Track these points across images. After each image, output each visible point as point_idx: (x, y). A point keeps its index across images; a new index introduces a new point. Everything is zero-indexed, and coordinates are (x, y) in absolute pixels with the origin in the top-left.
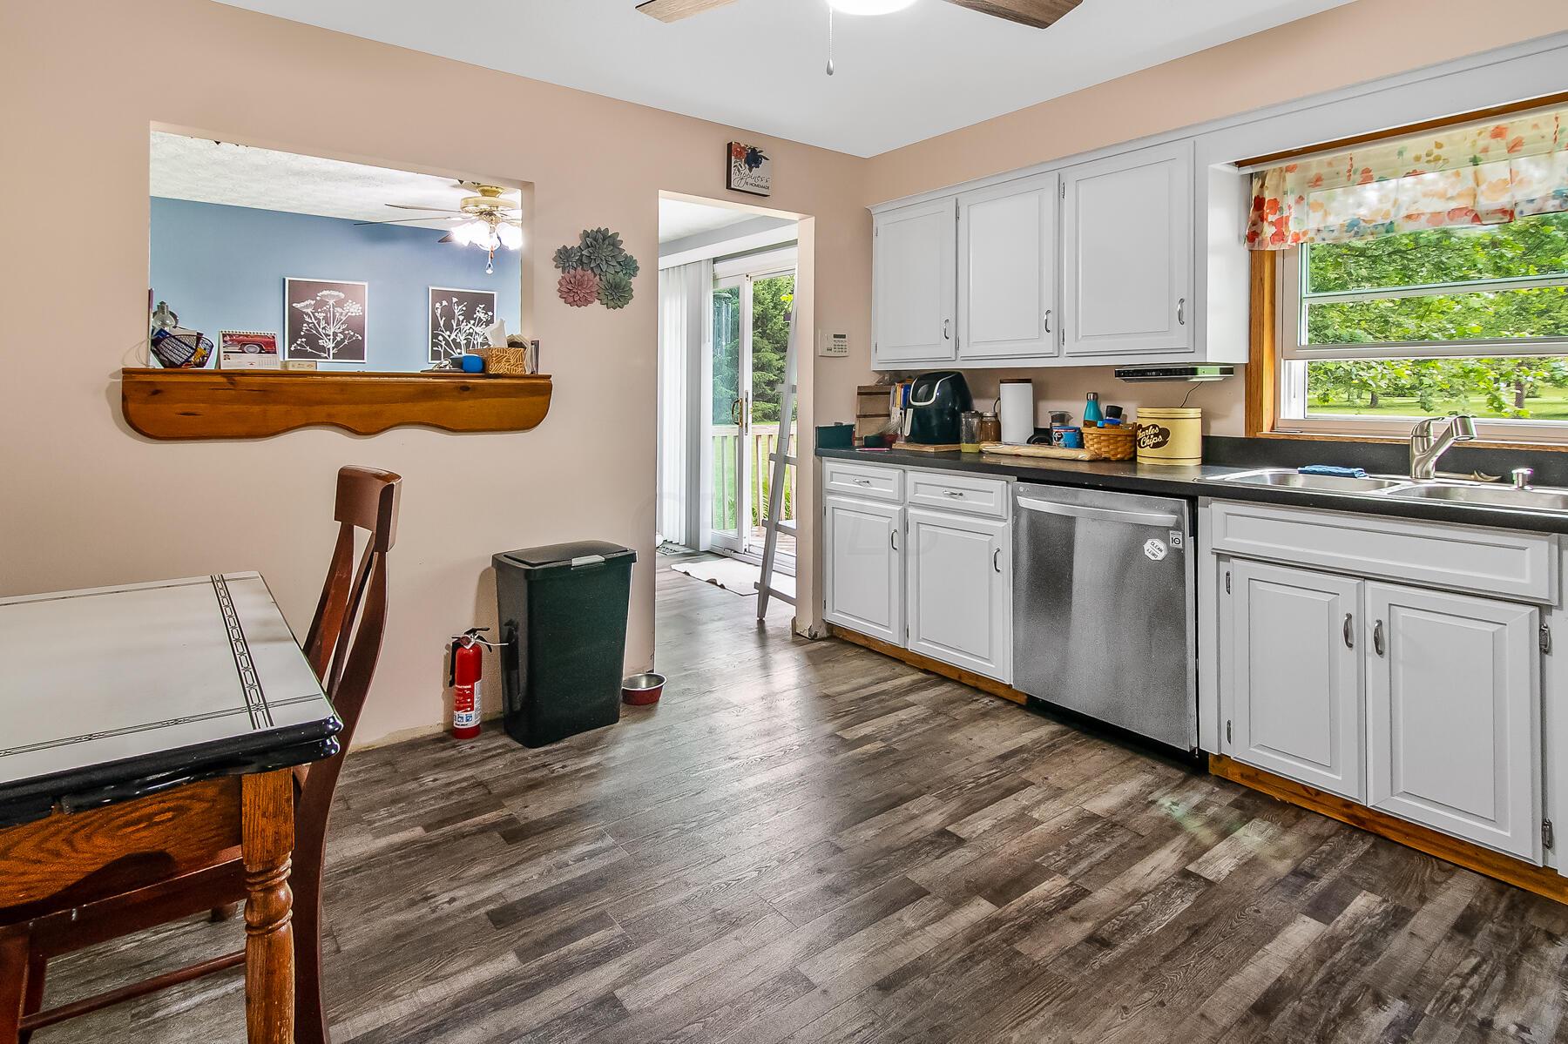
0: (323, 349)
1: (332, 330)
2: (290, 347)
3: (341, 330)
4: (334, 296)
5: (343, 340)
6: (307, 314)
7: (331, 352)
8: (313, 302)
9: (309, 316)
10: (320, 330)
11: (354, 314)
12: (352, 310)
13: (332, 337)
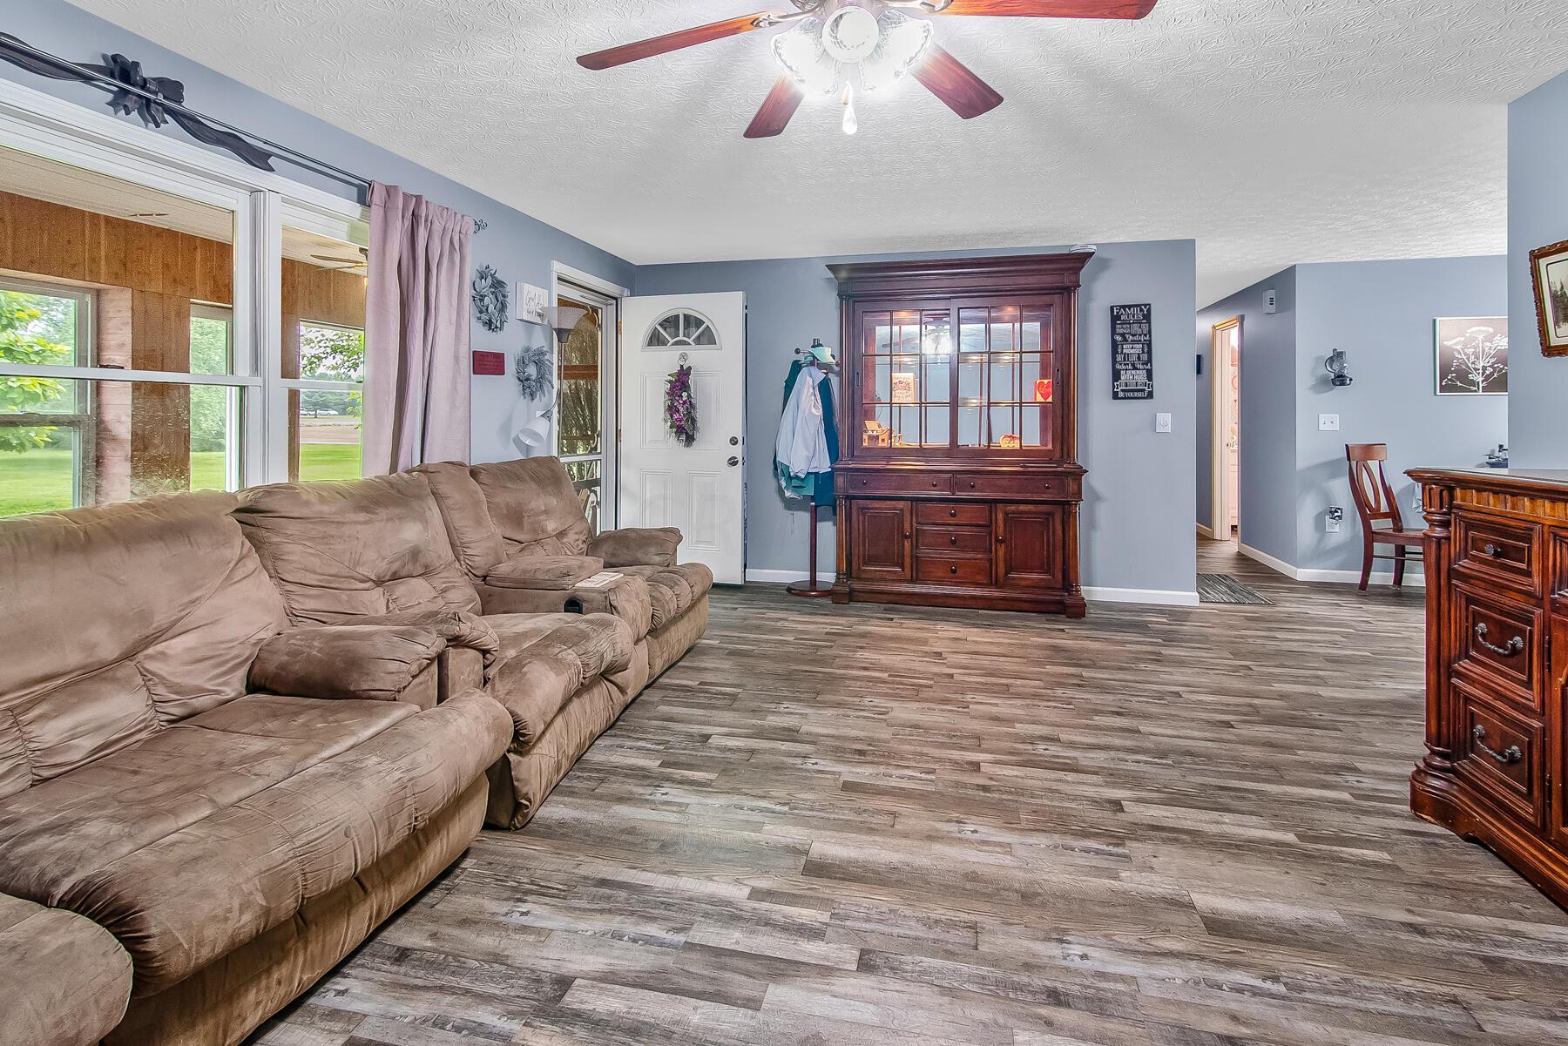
0: (1473, 383)
1: (1482, 364)
2: (1441, 382)
3: (1490, 364)
4: (1482, 332)
5: (1492, 374)
6: (1457, 350)
7: (1481, 385)
8: (1463, 339)
9: (1460, 353)
10: (1470, 365)
11: (1503, 348)
12: (1501, 343)
13: (1481, 371)
